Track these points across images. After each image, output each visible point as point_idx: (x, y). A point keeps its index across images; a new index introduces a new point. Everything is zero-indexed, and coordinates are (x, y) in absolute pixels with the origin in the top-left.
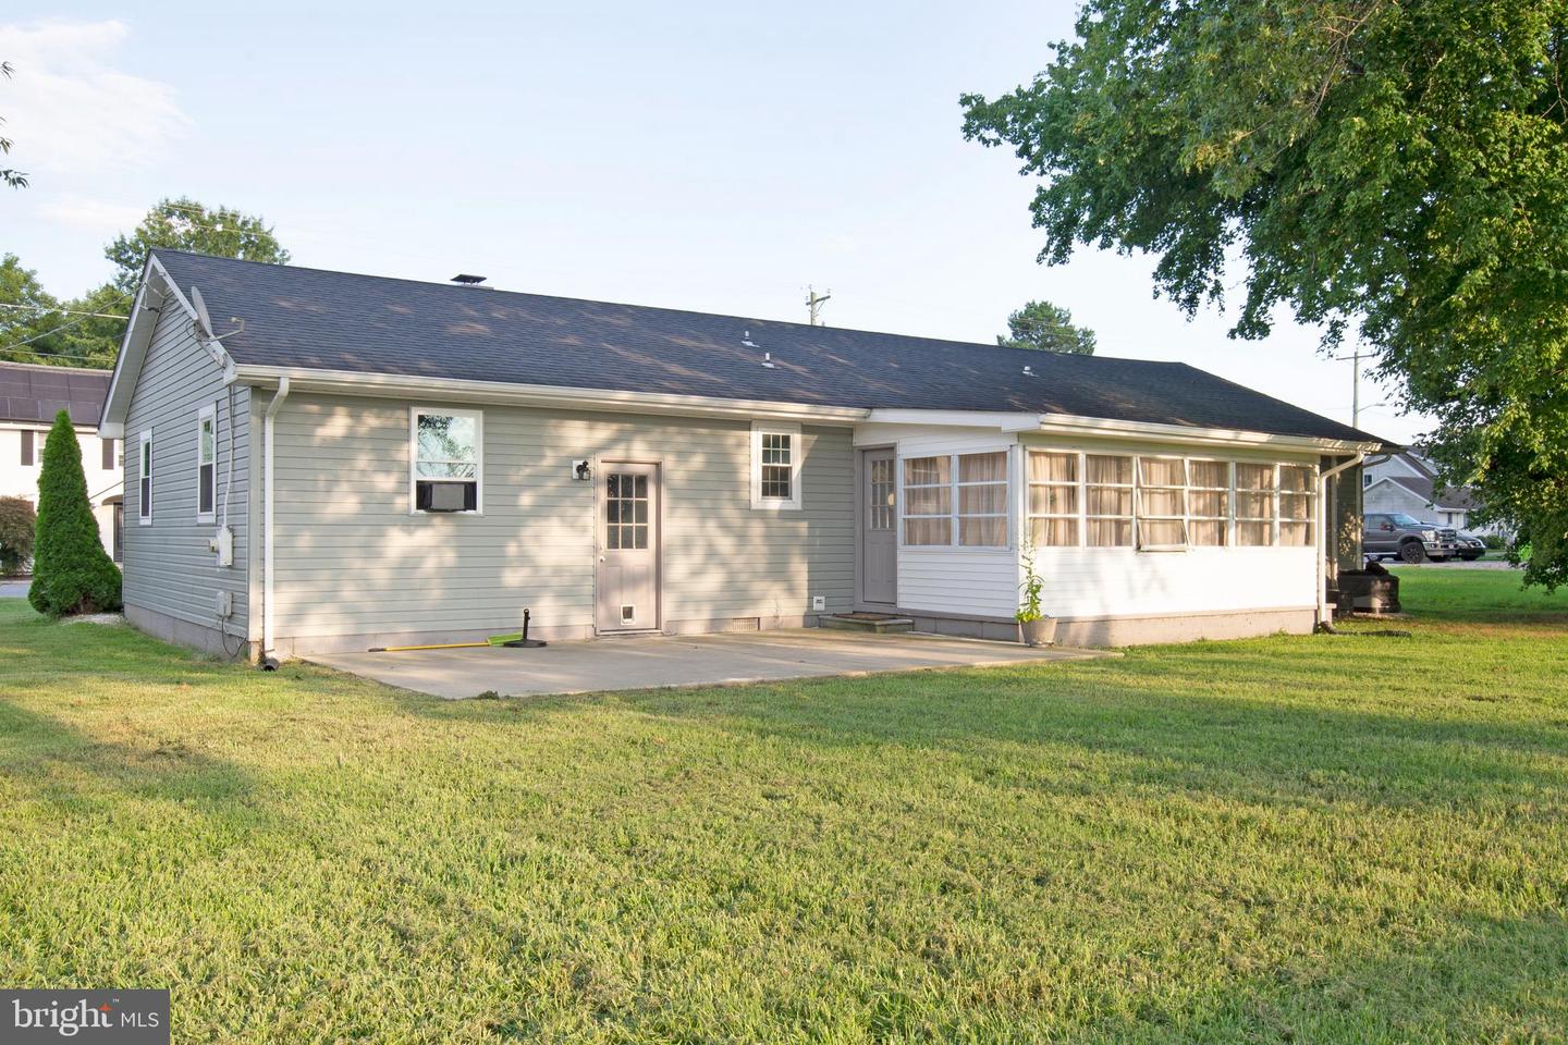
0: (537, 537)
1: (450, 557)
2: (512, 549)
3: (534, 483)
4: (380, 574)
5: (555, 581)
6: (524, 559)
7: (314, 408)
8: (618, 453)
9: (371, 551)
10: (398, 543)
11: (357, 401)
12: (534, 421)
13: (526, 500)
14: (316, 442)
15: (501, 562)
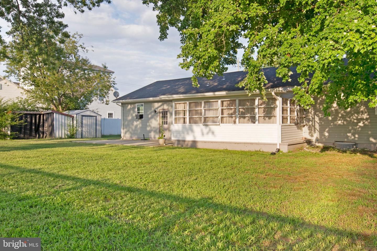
0: (151, 122)
1: (141, 125)
2: (148, 124)
3: (151, 113)
4: (133, 128)
5: (153, 130)
6: (150, 126)
7: (127, 105)
8: (162, 108)
9: (133, 124)
10: (135, 123)
11: (131, 103)
12: (150, 104)
13: (150, 116)
14: (127, 110)
15: (147, 126)
